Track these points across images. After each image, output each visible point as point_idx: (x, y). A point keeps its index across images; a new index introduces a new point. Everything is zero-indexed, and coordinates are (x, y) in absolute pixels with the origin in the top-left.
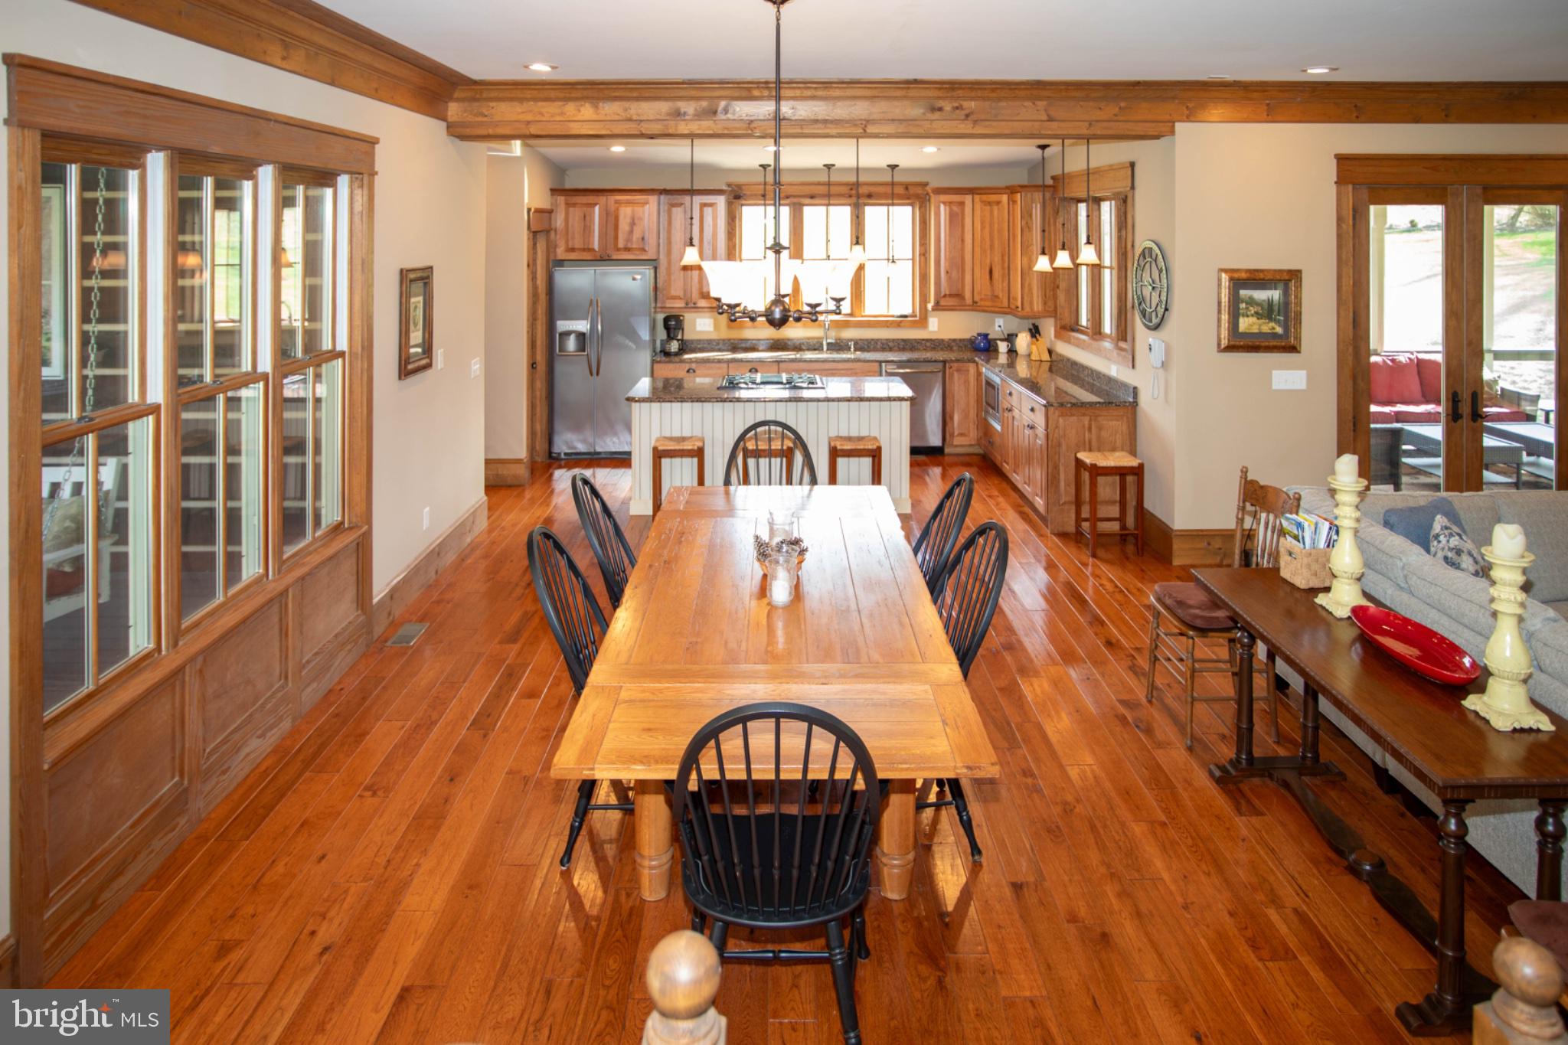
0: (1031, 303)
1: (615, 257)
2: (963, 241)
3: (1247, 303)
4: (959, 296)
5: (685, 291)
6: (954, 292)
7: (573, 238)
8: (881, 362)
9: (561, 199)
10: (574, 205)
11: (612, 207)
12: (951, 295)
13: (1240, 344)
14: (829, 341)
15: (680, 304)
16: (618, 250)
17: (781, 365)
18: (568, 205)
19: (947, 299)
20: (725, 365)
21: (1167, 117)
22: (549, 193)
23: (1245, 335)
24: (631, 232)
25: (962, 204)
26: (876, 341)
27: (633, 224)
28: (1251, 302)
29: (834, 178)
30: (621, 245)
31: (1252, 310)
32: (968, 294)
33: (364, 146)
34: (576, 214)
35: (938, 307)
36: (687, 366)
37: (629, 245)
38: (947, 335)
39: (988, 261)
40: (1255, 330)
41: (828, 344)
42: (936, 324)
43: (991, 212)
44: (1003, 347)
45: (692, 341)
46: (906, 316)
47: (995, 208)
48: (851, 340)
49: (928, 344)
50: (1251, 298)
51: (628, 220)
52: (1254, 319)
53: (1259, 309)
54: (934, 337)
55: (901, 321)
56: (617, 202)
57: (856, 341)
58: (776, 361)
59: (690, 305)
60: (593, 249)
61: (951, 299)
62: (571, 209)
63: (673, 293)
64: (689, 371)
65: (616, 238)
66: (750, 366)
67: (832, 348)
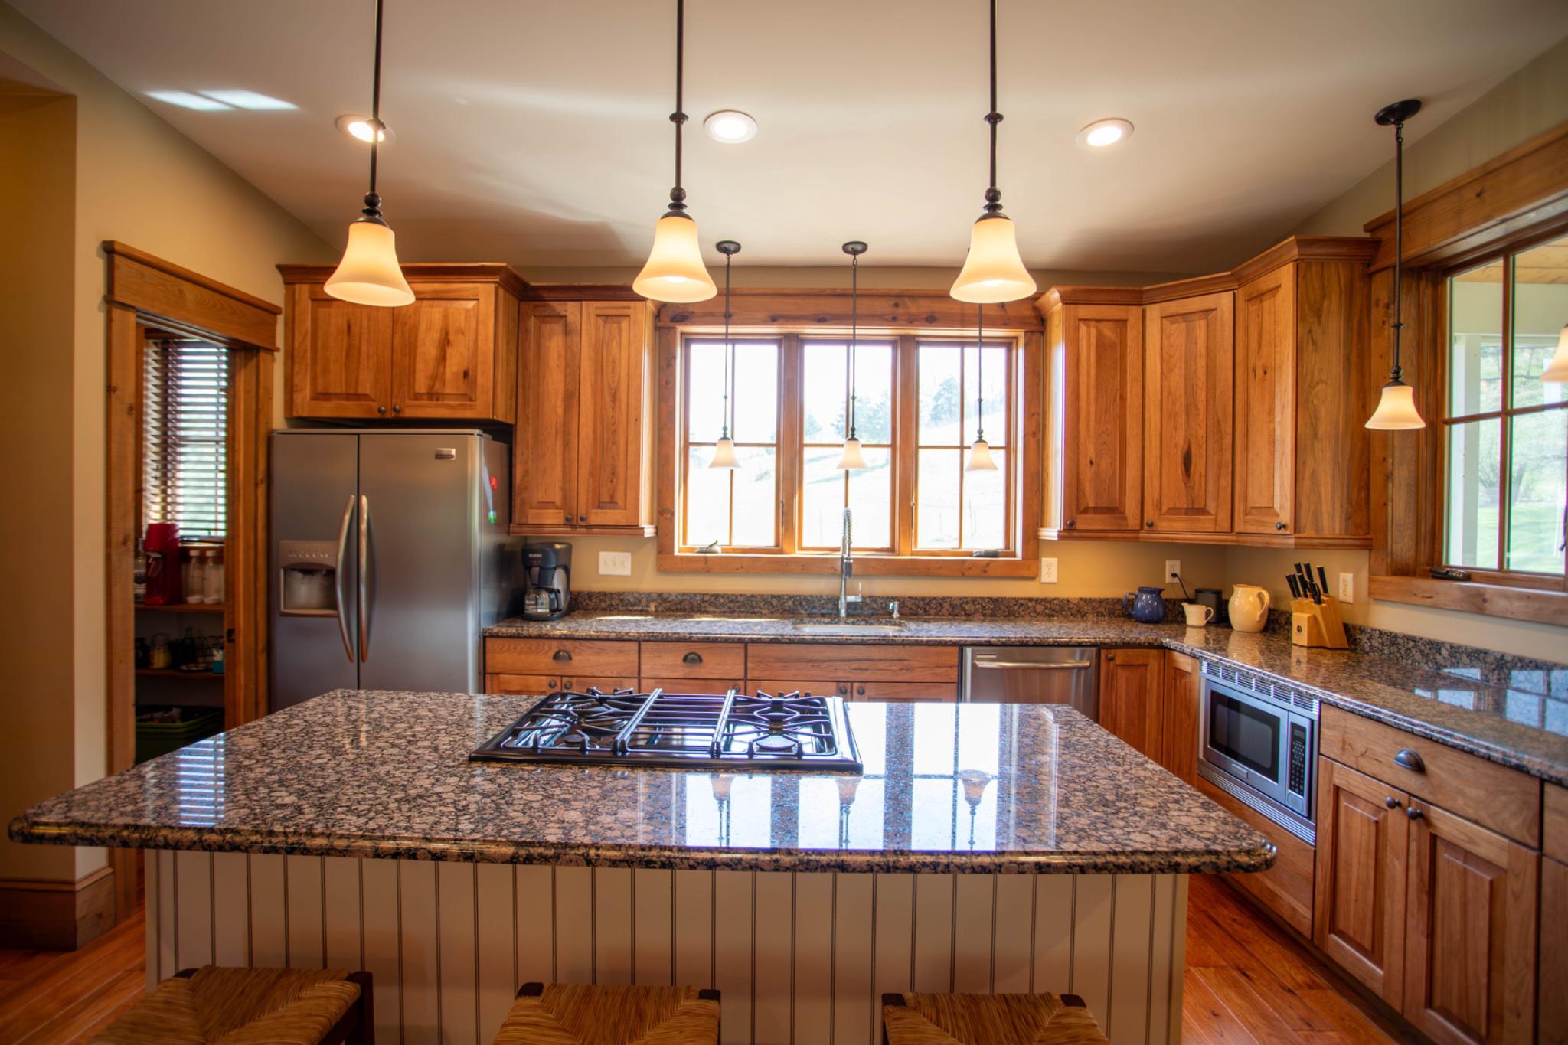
0: (1317, 516)
1: (410, 415)
2: (1123, 398)
4: (1114, 510)
5: (564, 498)
6: (1104, 503)
7: (326, 371)
8: (961, 646)
9: (304, 288)
12: (1097, 510)
14: (851, 599)
15: (554, 519)
16: (417, 396)
18: (315, 300)
19: (1090, 516)
22: (278, 276)
25: (1122, 323)
29: (864, 283)
30: (420, 388)
32: (1131, 507)
35: (1070, 532)
36: (556, 648)
37: (438, 388)
38: (1075, 591)
39: (1180, 439)
41: (848, 606)
42: (1055, 570)
44: (1195, 614)
45: (591, 593)
46: (995, 554)
48: (893, 599)
49: (1039, 608)
51: (436, 336)
54: (1050, 594)
55: (982, 566)
57: (903, 602)
58: (740, 641)
59: (574, 522)
60: (365, 397)
61: (1098, 517)
62: (321, 311)
63: (541, 496)
64: (556, 657)
65: (412, 372)
66: (684, 649)
67: (856, 612)
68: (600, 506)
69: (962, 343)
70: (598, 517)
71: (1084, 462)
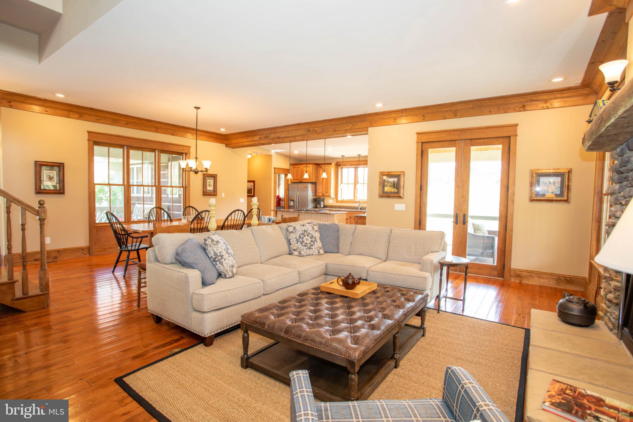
1: (303, 181)
3: (387, 182)
5: (322, 192)
9: (292, 166)
10: (295, 168)
11: (303, 168)
13: (384, 195)
18: (294, 168)
21: (365, 126)
23: (387, 192)
28: (388, 182)
30: (304, 178)
31: (389, 184)
33: (188, 148)
34: (295, 169)
40: (389, 191)
45: (327, 206)
50: (388, 181)
52: (389, 188)
53: (391, 184)
59: (323, 195)
63: (319, 192)
68: (326, 193)
69: (364, 167)
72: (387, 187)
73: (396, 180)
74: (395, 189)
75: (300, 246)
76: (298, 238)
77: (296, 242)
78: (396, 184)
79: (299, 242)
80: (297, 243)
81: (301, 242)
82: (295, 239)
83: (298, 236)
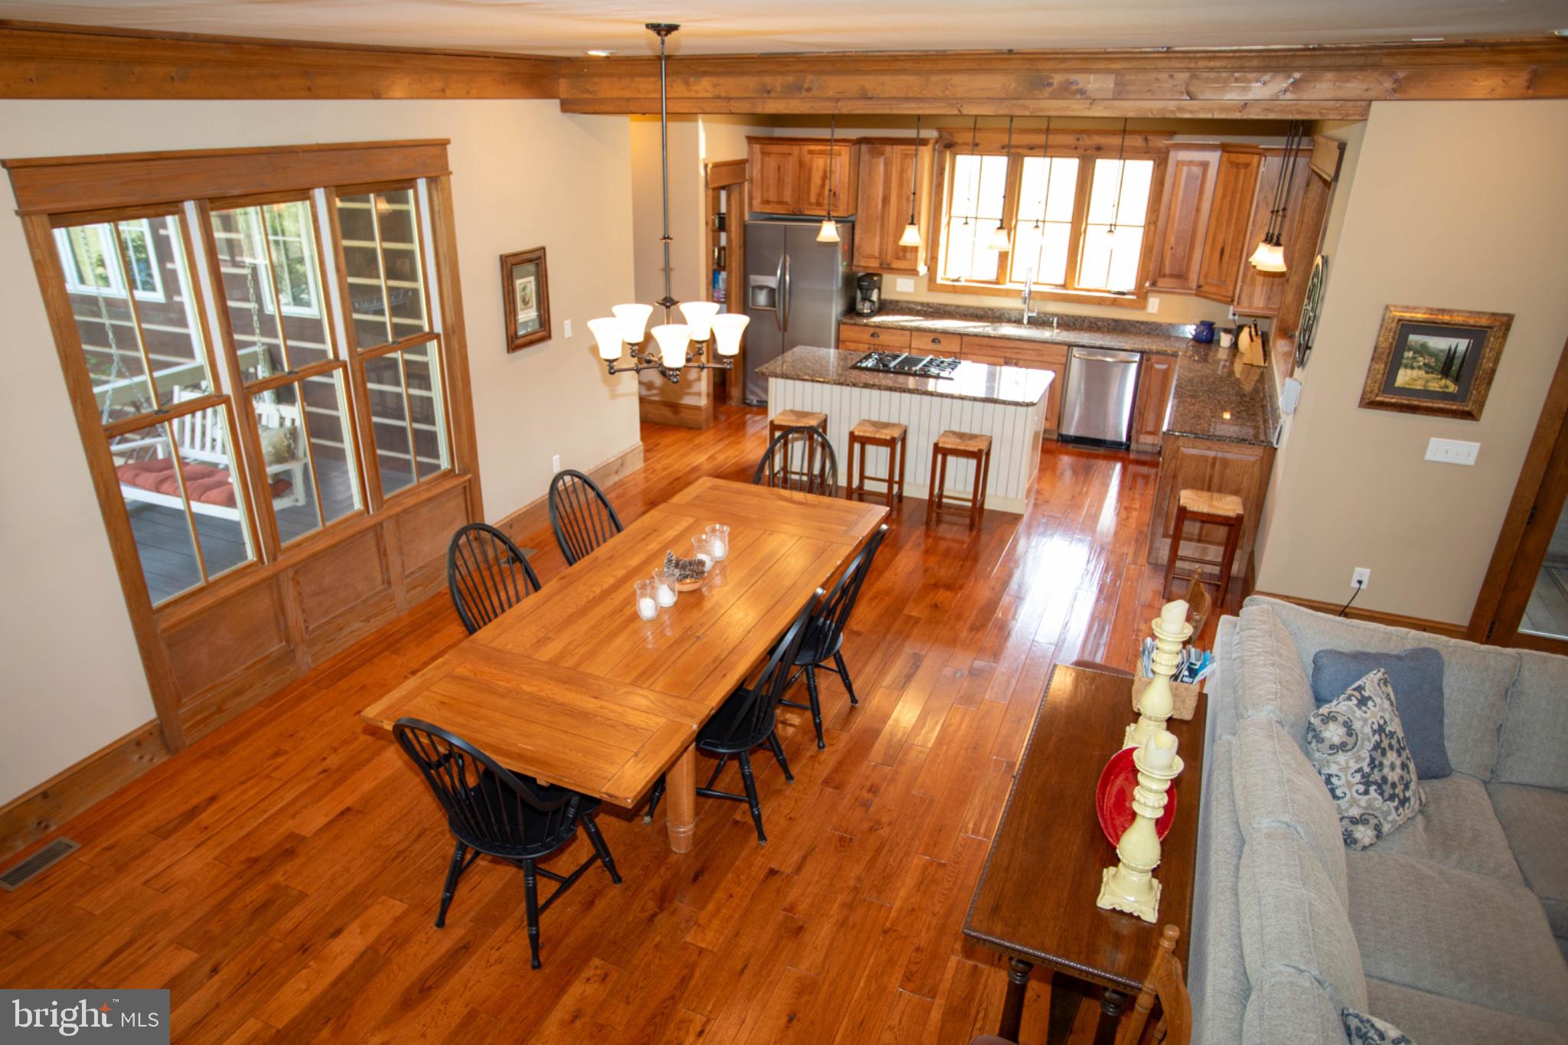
0: (1251, 297)
1: (807, 211)
3: (1415, 353)
4: (1184, 277)
5: (881, 253)
6: (1174, 272)
7: (768, 190)
8: (1070, 346)
9: (757, 147)
10: (769, 154)
11: (805, 157)
12: (1170, 276)
14: (1032, 313)
15: (874, 264)
16: (811, 204)
17: (965, 338)
18: (764, 153)
19: (1166, 279)
20: (908, 333)
22: (745, 141)
23: (1404, 391)
24: (823, 186)
25: (1205, 163)
26: (1083, 319)
27: (824, 178)
28: (1423, 350)
30: (813, 200)
31: (1421, 361)
32: (1193, 275)
34: (772, 163)
36: (872, 330)
37: (821, 200)
38: (1166, 321)
39: (1222, 238)
40: (1419, 386)
41: (1029, 317)
42: (1156, 306)
43: (1237, 176)
44: (1225, 340)
45: (891, 302)
46: (1123, 294)
47: (1243, 171)
48: (1054, 315)
49: (1142, 327)
50: (1424, 346)
51: (820, 173)
52: (1422, 373)
53: (1432, 361)
54: (1153, 320)
55: (1117, 300)
56: (811, 152)
57: (1060, 317)
58: (960, 334)
59: (885, 264)
60: (786, 203)
61: (1171, 280)
62: (766, 159)
63: (866, 251)
64: (872, 335)
65: (809, 191)
66: (933, 336)
67: (1033, 322)
68: (898, 258)
70: (896, 264)
71: (1167, 247)
72: (1409, 372)
73: (1462, 344)
74: (1449, 383)
75: (1378, 801)
76: (1367, 769)
77: (1362, 788)
78: (1457, 362)
79: (1372, 788)
80: (1366, 792)
81: (1379, 786)
82: (1358, 777)
83: (1368, 760)
